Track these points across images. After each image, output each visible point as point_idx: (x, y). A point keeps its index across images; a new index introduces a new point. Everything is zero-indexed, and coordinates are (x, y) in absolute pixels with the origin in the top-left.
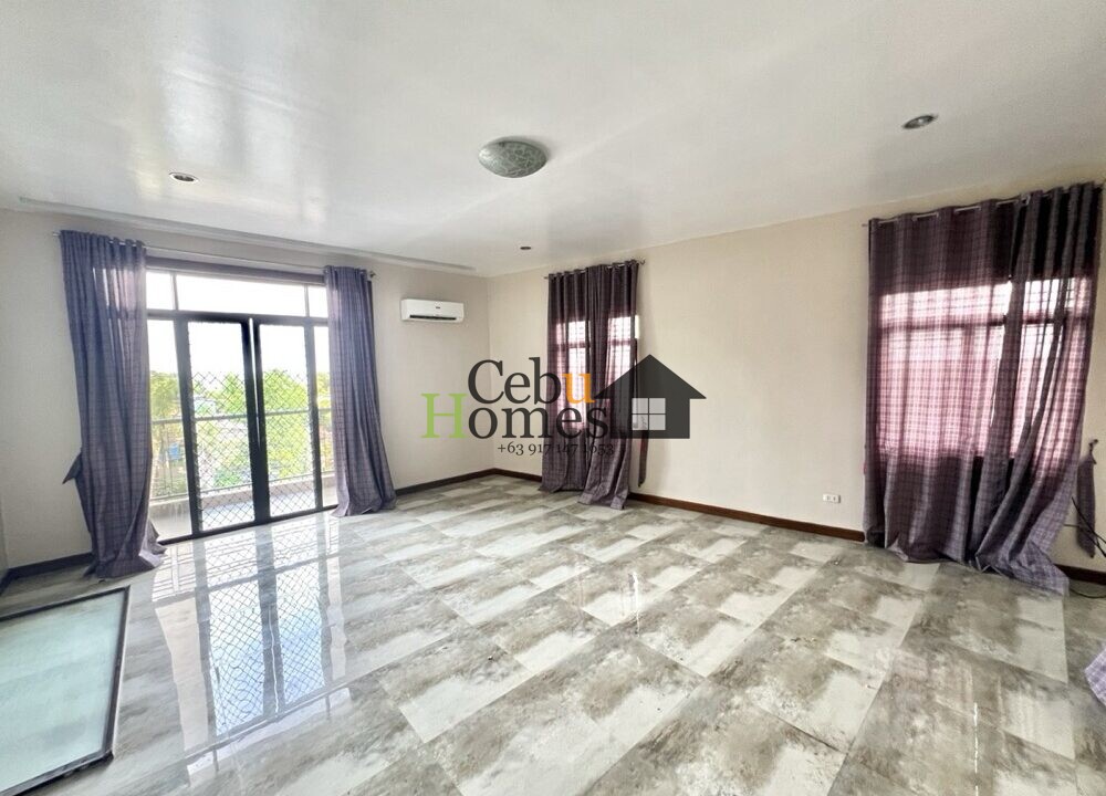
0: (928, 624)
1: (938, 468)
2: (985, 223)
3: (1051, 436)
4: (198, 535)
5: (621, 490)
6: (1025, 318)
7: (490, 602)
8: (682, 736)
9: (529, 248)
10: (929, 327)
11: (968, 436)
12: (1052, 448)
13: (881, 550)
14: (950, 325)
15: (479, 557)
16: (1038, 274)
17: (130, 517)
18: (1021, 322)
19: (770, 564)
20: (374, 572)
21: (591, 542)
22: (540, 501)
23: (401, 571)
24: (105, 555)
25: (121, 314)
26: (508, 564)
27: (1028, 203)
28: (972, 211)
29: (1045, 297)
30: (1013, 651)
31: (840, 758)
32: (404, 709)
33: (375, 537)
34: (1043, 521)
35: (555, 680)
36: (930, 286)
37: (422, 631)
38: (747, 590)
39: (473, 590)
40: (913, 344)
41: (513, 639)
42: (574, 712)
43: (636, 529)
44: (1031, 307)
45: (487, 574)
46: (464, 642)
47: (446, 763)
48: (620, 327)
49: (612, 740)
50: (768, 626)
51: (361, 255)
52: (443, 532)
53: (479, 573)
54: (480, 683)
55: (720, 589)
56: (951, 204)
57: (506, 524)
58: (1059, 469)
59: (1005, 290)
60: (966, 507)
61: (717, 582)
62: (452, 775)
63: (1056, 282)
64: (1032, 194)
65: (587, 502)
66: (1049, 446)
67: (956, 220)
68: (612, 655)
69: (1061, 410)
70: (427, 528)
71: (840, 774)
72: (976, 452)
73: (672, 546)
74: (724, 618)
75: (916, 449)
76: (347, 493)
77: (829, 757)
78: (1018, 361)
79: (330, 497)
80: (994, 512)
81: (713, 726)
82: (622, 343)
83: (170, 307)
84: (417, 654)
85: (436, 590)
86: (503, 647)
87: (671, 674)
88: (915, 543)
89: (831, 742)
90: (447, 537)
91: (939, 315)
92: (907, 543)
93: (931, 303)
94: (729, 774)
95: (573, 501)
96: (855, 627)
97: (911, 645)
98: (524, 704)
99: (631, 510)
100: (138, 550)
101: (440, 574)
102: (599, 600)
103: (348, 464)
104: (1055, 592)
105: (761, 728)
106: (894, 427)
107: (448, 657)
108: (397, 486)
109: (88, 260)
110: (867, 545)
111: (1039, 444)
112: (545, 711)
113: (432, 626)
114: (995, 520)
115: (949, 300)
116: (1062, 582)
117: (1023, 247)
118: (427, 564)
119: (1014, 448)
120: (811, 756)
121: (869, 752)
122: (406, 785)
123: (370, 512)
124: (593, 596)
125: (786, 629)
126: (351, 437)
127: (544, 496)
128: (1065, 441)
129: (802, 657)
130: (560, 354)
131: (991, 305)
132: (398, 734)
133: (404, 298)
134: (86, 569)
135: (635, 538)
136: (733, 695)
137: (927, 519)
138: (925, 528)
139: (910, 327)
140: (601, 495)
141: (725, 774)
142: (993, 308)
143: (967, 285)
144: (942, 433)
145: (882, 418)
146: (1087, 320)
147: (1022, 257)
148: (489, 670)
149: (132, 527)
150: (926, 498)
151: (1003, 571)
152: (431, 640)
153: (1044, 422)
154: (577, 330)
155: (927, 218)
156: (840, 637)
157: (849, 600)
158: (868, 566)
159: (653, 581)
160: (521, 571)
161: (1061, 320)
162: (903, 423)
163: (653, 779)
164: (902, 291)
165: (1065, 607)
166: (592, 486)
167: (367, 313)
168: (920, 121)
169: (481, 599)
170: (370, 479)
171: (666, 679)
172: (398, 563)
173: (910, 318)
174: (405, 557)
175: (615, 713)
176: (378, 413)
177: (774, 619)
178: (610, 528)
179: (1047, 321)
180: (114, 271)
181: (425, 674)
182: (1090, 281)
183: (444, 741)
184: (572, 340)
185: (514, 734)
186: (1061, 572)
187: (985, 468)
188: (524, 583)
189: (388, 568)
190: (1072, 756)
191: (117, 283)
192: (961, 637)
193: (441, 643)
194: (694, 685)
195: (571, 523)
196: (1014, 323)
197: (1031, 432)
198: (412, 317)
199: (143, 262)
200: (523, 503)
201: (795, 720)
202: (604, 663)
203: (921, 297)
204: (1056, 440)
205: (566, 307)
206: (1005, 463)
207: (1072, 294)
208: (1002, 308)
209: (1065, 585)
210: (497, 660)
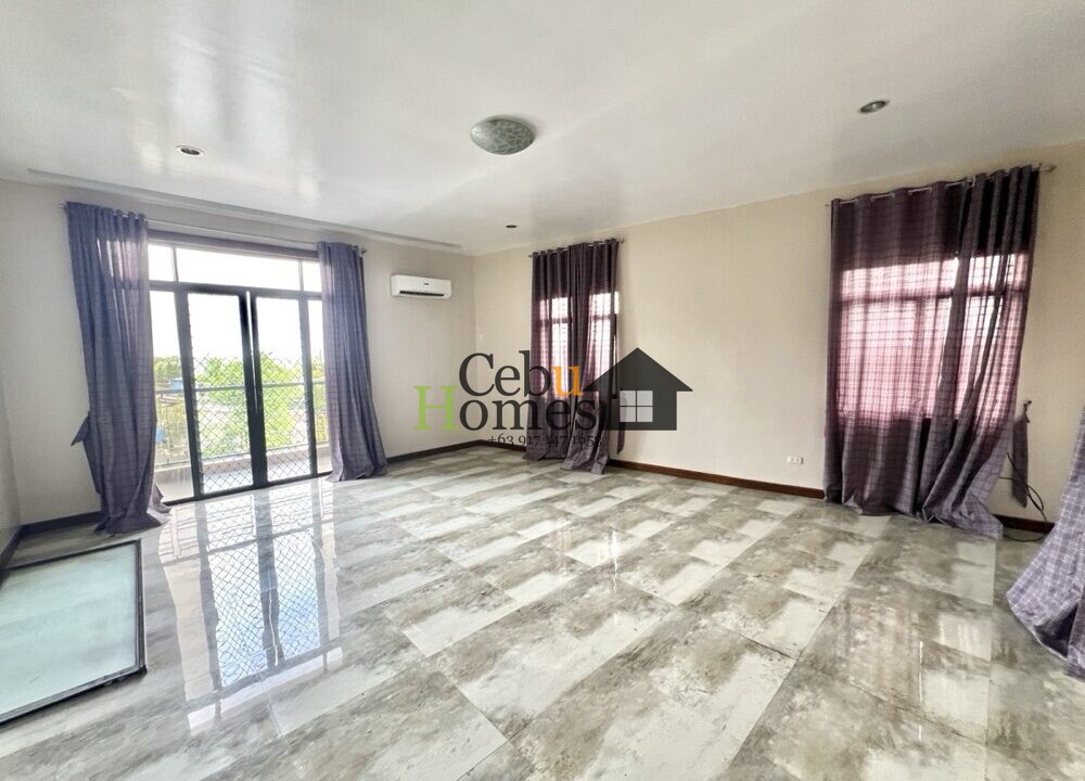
0: (876, 563)
1: (890, 429)
2: (935, 203)
3: (990, 398)
4: (199, 497)
5: (601, 456)
6: (969, 291)
7: (481, 549)
8: (655, 649)
9: (514, 226)
10: (884, 300)
11: (919, 399)
12: (991, 409)
13: (838, 506)
14: (903, 298)
15: (468, 514)
16: (982, 250)
17: (137, 477)
18: (965, 295)
19: (738, 518)
20: (371, 526)
21: (573, 501)
22: (525, 468)
23: (396, 526)
24: (115, 513)
25: (126, 285)
26: (496, 519)
27: (973, 185)
28: (924, 193)
29: (988, 271)
30: (949, 583)
31: (791, 663)
32: (406, 632)
33: (369, 499)
34: (981, 475)
35: (543, 609)
36: (886, 263)
37: (419, 573)
38: (716, 538)
39: (464, 541)
40: (870, 316)
41: (503, 578)
42: (560, 633)
43: (616, 490)
44: (975, 280)
45: (477, 527)
46: (458, 581)
47: (447, 671)
48: (600, 303)
49: (593, 653)
50: (733, 566)
51: (353, 231)
52: (434, 494)
53: (471, 527)
54: (474, 612)
55: (692, 537)
56: (905, 186)
57: (493, 487)
58: (997, 429)
59: (953, 265)
60: (915, 464)
61: (688, 532)
62: (453, 681)
63: (997, 258)
64: (977, 176)
65: (569, 467)
66: (988, 407)
67: (911, 200)
68: (593, 590)
69: (999, 374)
70: (419, 490)
71: (790, 674)
72: (925, 415)
73: (648, 504)
74: (695, 560)
75: (872, 412)
76: (341, 460)
77: (782, 662)
78: (962, 330)
79: (325, 465)
80: (940, 467)
81: (682, 641)
82: (603, 318)
83: (170, 278)
84: (416, 591)
85: (429, 541)
86: (494, 585)
87: (646, 603)
88: (869, 498)
89: (785, 651)
90: (438, 498)
91: (894, 289)
92: (862, 497)
93: (887, 278)
94: (694, 675)
95: (555, 468)
96: (811, 566)
97: (860, 579)
98: (514, 627)
99: (609, 475)
100: (145, 508)
101: (433, 527)
102: (581, 547)
103: (342, 432)
104: (990, 537)
105: (723, 642)
106: (852, 392)
107: (444, 592)
108: (390, 454)
109: (93, 231)
110: (827, 501)
111: (980, 406)
112: (533, 632)
113: (428, 569)
114: (940, 476)
115: (903, 275)
116: (996, 529)
117: (969, 225)
118: (421, 520)
119: (958, 410)
120: (767, 662)
121: (816, 657)
122: (414, 687)
123: (363, 477)
124: (575, 544)
125: (749, 568)
126: (345, 407)
127: (528, 464)
128: (1002, 402)
129: (762, 590)
130: (543, 329)
131: (940, 279)
132: (403, 651)
133: (394, 274)
134: (95, 526)
135: (613, 497)
136: (700, 619)
137: (880, 477)
138: (878, 485)
139: (868, 300)
140: (582, 461)
141: (692, 675)
142: (942, 282)
143: (919, 262)
144: (895, 398)
145: (842, 384)
146: (1024, 292)
147: (967, 235)
148: (482, 602)
149: (139, 486)
150: (880, 457)
151: (946, 521)
152: (428, 580)
153: (984, 386)
154: (560, 306)
155: (884, 199)
156: (797, 574)
157: (808, 545)
158: (825, 518)
159: (630, 532)
160: (509, 524)
161: (1001, 292)
162: (860, 388)
163: (630, 681)
164: (861, 267)
165: (998, 549)
166: (574, 453)
167: (358, 287)
168: (874, 106)
169: (473, 547)
170: (363, 446)
171: (641, 607)
172: (393, 519)
173: (868, 292)
174: (399, 515)
175: (596, 633)
176: (370, 384)
177: (739, 561)
178: (591, 489)
179: (989, 293)
180: (118, 243)
181: (424, 605)
182: (1027, 256)
183: (445, 655)
184: (555, 315)
185: (506, 650)
186: (996, 520)
187: (933, 428)
188: (512, 534)
189: (384, 524)
190: (989, 659)
191: (119, 254)
192: (904, 572)
193: (437, 582)
194: (667, 612)
195: (554, 485)
196: (960, 295)
197: (974, 393)
198: (402, 292)
199: (145, 233)
200: (508, 469)
201: (754, 636)
202: (586, 596)
203: (878, 272)
204: (995, 401)
205: (549, 284)
206: (950, 423)
207: (1012, 269)
208: (950, 282)
209: (999, 531)
210: (489, 595)
